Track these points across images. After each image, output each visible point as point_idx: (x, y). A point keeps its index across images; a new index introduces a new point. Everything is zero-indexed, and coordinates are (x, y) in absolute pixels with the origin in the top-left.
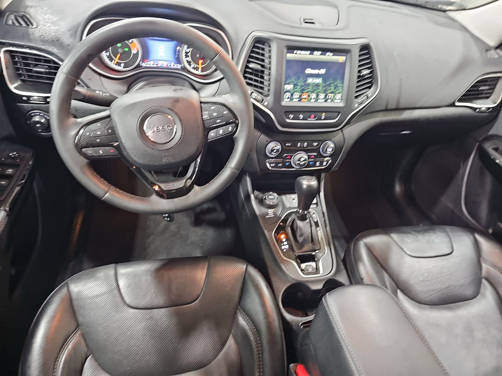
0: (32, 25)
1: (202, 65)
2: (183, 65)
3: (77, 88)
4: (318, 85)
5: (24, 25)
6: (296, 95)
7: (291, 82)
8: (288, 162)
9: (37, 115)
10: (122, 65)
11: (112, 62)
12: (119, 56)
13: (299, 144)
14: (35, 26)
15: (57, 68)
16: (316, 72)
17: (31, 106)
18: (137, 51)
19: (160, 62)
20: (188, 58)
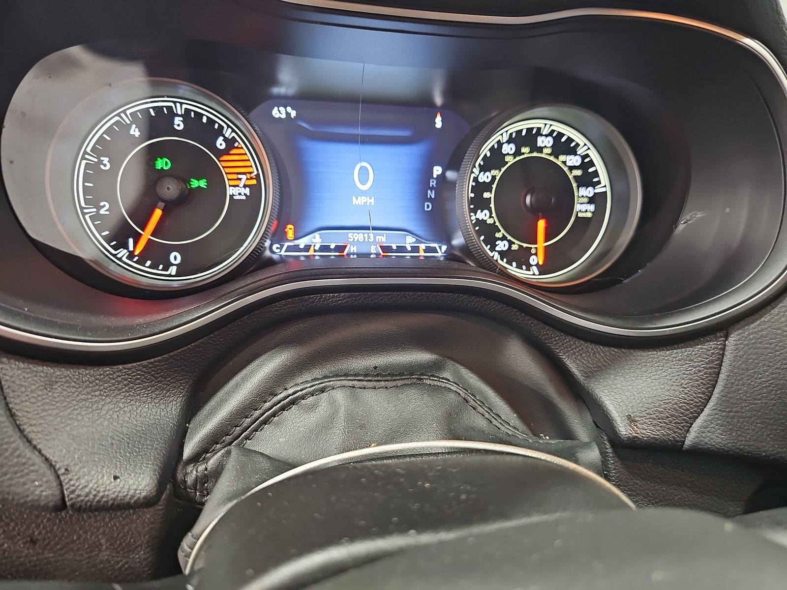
2: (457, 242)
10: (174, 259)
18: (248, 191)
19: (353, 236)
20: (486, 212)
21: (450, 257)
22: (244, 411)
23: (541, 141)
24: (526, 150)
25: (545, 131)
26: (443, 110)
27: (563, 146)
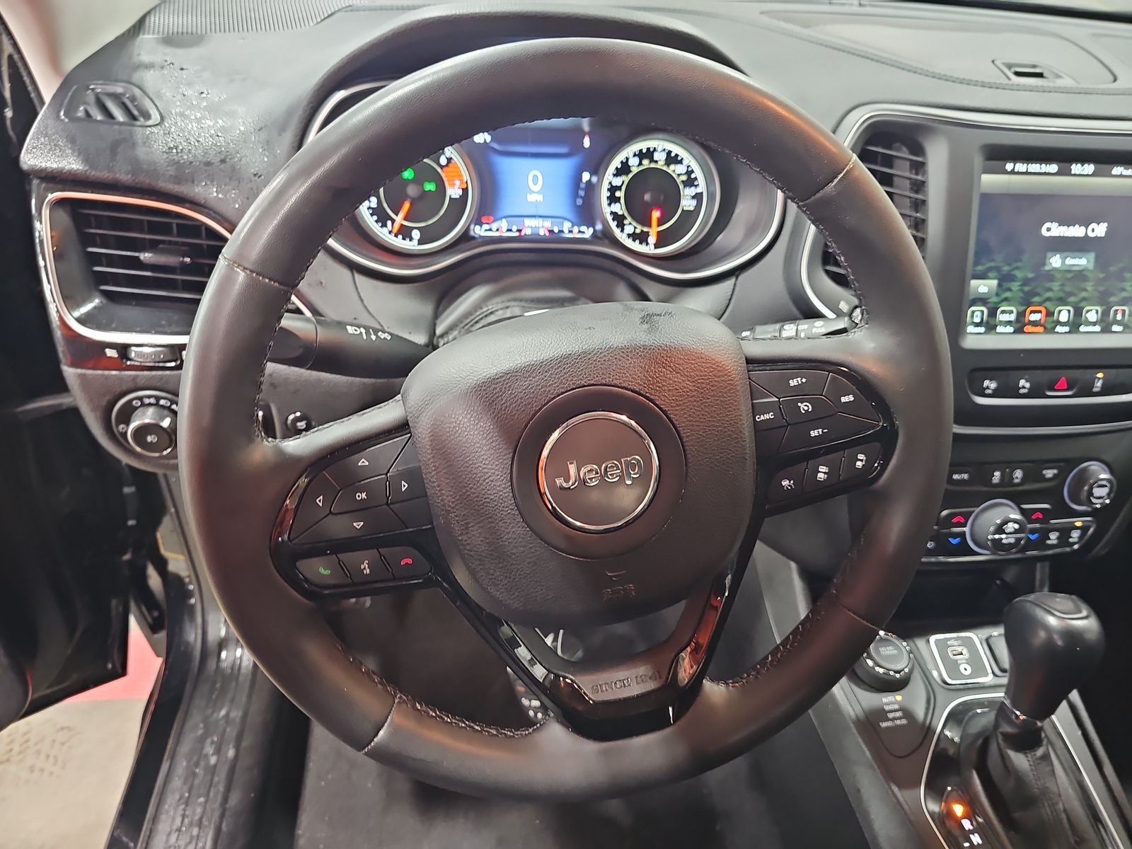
0: (147, 116)
1: (660, 223)
2: (599, 227)
3: (288, 322)
4: (1080, 275)
5: (119, 115)
6: (1007, 314)
7: (990, 269)
8: (956, 535)
9: (150, 405)
10: (416, 234)
11: (384, 225)
12: (407, 206)
13: (997, 474)
14: (155, 117)
15: (215, 252)
16: (1077, 231)
17: (130, 376)
18: (460, 192)
19: (528, 222)
20: (618, 204)
21: (594, 235)
22: (467, 315)
23: (656, 156)
24: (646, 162)
25: (660, 149)
26: (590, 134)
27: (672, 159)
